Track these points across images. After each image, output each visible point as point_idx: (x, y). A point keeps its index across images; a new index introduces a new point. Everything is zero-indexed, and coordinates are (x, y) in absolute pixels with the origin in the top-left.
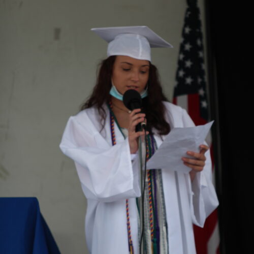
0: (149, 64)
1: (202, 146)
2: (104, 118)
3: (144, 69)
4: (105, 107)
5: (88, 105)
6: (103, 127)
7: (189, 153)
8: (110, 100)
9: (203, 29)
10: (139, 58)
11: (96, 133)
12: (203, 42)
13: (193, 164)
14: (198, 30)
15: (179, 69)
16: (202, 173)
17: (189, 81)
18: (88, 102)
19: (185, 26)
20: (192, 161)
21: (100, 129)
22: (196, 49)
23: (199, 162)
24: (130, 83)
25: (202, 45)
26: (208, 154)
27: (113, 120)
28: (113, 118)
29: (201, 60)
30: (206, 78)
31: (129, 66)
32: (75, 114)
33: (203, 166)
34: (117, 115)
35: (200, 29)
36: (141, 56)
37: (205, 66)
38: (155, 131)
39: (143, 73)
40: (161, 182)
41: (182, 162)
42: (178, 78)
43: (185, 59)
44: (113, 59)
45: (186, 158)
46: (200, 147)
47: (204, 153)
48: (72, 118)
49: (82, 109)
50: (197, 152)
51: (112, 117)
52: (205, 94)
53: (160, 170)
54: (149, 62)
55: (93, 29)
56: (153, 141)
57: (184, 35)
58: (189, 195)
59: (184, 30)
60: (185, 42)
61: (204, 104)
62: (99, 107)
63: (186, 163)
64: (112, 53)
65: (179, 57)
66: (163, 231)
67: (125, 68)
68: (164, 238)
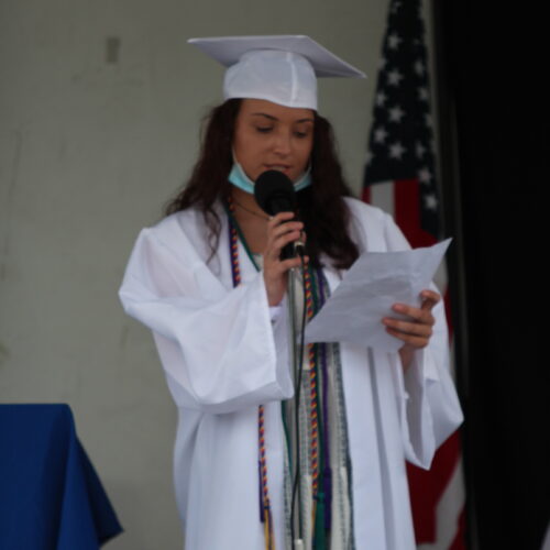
1: (427, 294)
2: (216, 232)
3: (302, 128)
4: (219, 208)
5: (182, 204)
6: (214, 251)
7: (399, 308)
8: (229, 194)
9: (429, 40)
10: (291, 104)
11: (198, 264)
12: (427, 67)
13: (407, 332)
14: (416, 42)
15: (376, 126)
16: (426, 351)
17: (396, 151)
18: (181, 198)
19: (389, 32)
20: (403, 325)
21: (207, 257)
22: (413, 82)
23: (418, 328)
24: (272, 160)
25: (425, 73)
26: (439, 311)
27: (236, 237)
28: (236, 232)
29: (424, 107)
30: (435, 145)
31: (270, 121)
32: (153, 223)
33: (427, 336)
34: (243, 225)
35: (421, 39)
36: (296, 100)
37: (431, 120)
38: (325, 260)
39: (300, 135)
40: (339, 371)
41: (384, 327)
42: (373, 146)
43: (389, 104)
44: (235, 105)
45: (392, 319)
46: (421, 296)
47: (430, 308)
48: (146, 232)
49: (168, 213)
50: (414, 305)
51: (234, 230)
52: (433, 181)
53: (336, 345)
54: (314, 112)
55: (191, 41)
56: (323, 282)
57: (387, 51)
58: (398, 399)
60: (388, 68)
61: (431, 202)
62: (206, 208)
63: (392, 330)
64: (233, 92)
65: (376, 99)
66: (340, 477)
67: (262, 127)
68: (341, 492)
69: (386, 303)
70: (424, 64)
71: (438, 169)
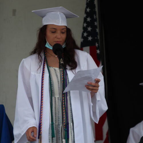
0: (66, 28)
2: (41, 61)
3: (63, 31)
7: (89, 83)
9: (97, 9)
10: (60, 25)
12: (97, 16)
15: (84, 32)
17: (90, 38)
19: (87, 8)
22: (93, 20)
23: (95, 88)
25: (96, 18)
27: (45, 62)
29: (96, 27)
30: (99, 37)
35: (95, 9)
36: (61, 24)
37: (98, 30)
38: (68, 67)
39: (63, 33)
40: (70, 98)
42: (83, 37)
43: (87, 26)
47: (98, 83)
51: (45, 60)
52: (98, 46)
54: (66, 27)
57: (86, 12)
59: (86, 10)
60: (87, 17)
61: (98, 52)
64: (45, 23)
65: (83, 25)
66: (71, 125)
67: (53, 31)
68: (71, 129)
69: (86, 82)
70: (96, 16)
71: (99, 43)
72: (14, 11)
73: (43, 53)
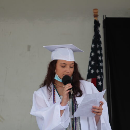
72: (29, 47)
73: (52, 85)
